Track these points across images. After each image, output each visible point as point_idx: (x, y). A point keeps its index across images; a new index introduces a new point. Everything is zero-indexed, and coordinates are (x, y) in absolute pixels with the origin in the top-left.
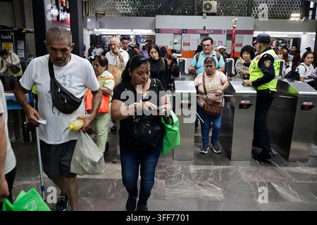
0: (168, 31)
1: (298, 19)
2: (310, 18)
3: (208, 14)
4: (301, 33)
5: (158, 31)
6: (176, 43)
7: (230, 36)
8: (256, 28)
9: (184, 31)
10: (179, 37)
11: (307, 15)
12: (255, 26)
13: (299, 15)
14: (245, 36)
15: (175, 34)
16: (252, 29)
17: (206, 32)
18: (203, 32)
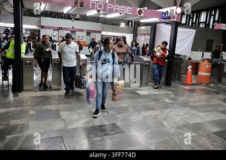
0: (49, 28)
1: (124, 26)
2: (130, 26)
3: (75, 19)
4: (126, 34)
5: (43, 27)
6: (55, 36)
7: (88, 33)
8: (103, 30)
9: (60, 29)
10: (57, 32)
11: (129, 25)
12: (102, 29)
13: (125, 24)
14: (97, 34)
15: (54, 30)
16: (101, 30)
17: (74, 30)
18: (72, 30)
